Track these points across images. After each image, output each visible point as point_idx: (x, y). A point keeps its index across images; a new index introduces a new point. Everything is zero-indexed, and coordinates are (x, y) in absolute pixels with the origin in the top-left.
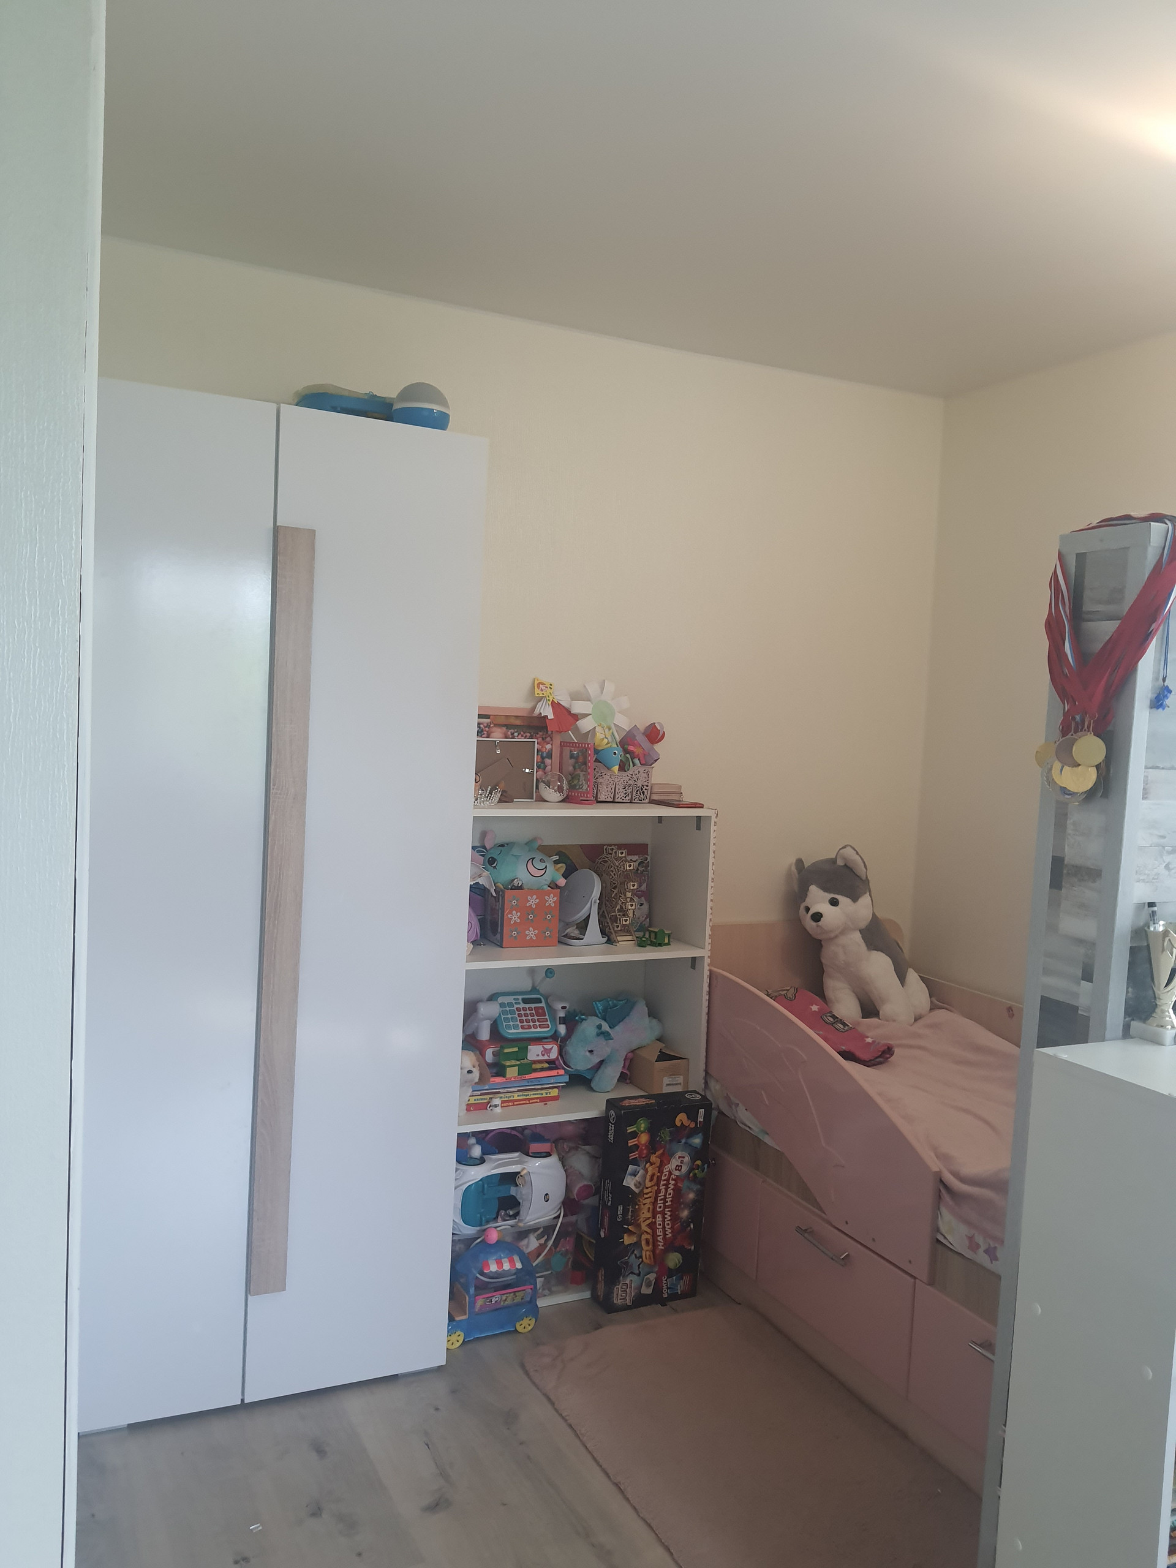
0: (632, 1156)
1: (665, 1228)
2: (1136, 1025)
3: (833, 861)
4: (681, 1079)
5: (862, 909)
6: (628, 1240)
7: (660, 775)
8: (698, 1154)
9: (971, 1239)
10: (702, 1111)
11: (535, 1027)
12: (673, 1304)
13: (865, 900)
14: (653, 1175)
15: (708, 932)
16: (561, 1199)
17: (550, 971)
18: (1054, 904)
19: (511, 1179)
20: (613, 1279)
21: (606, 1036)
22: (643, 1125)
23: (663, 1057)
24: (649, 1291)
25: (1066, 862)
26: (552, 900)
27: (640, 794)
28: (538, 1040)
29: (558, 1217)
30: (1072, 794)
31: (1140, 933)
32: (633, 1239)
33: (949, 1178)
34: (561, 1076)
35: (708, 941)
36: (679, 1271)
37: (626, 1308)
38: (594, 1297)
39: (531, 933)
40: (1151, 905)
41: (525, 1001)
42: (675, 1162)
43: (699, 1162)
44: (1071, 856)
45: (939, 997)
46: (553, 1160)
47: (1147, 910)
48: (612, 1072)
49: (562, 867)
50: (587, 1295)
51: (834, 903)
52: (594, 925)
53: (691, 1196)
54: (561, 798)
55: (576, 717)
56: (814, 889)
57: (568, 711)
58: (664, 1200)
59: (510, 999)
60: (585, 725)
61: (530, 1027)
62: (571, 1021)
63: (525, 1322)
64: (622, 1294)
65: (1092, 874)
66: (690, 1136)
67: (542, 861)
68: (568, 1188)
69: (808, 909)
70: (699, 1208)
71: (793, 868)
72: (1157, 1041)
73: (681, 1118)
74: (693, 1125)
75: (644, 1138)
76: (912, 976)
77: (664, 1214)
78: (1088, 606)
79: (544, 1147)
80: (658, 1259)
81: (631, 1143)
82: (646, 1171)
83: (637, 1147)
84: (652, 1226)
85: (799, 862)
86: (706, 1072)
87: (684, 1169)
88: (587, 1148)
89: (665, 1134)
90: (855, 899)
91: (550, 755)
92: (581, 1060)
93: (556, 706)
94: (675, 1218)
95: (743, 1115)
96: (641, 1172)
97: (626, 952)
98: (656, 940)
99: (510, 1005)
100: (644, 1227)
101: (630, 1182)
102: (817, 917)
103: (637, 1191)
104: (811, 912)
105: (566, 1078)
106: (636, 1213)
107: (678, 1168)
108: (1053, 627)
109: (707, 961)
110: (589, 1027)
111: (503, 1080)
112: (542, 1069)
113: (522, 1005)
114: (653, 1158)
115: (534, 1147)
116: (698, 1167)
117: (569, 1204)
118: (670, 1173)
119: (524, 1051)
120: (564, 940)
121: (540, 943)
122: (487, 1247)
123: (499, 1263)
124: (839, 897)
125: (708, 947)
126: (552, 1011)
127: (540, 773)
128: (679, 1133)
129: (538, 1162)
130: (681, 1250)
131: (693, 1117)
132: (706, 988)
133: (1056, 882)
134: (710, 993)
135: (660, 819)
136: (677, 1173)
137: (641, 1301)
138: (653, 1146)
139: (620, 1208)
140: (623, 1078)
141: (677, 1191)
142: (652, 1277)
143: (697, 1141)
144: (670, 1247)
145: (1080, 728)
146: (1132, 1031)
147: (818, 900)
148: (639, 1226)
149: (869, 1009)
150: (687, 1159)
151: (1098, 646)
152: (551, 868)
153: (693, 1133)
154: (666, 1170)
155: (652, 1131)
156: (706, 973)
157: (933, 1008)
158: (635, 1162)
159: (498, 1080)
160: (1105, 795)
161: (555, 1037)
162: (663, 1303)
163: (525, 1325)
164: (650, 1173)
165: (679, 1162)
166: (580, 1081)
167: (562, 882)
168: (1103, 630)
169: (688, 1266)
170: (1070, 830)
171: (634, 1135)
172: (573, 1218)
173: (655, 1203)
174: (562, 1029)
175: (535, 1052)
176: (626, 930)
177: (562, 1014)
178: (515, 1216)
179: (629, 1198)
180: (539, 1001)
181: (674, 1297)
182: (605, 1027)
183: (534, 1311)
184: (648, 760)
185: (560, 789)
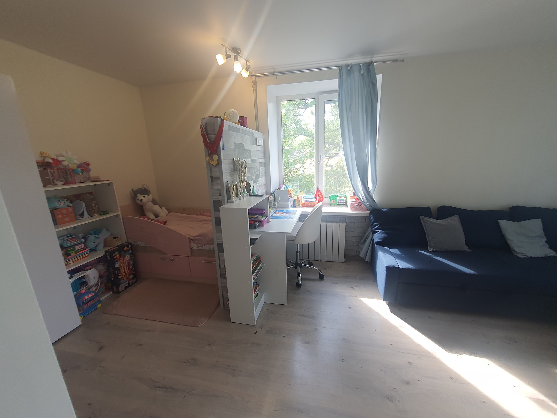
0: (116, 260)
1: (127, 271)
2: (229, 201)
3: (141, 188)
4: (120, 241)
5: (150, 197)
6: (119, 277)
7: (93, 174)
8: (132, 254)
9: (198, 246)
10: (130, 246)
11: (74, 242)
12: (133, 285)
13: (150, 195)
14: (122, 262)
15: (119, 208)
16: (98, 276)
17: (74, 228)
18: (212, 185)
19: (83, 277)
20: (118, 286)
21: (98, 238)
22: (117, 253)
23: (114, 238)
24: (127, 285)
25: (213, 177)
26: (70, 210)
27: (88, 180)
28: (77, 245)
29: (99, 280)
30: (213, 165)
31: (227, 186)
32: (121, 277)
33: (191, 238)
34: (88, 250)
35: (120, 210)
36: (133, 278)
37: (123, 291)
38: (114, 292)
39: (67, 219)
40: (227, 182)
41: (68, 237)
42: (126, 258)
43: (132, 256)
44: (214, 176)
45: (169, 211)
46: (93, 269)
47: (227, 183)
48: (101, 246)
49: (69, 201)
50: (111, 293)
51: (144, 197)
52: (86, 213)
53: (132, 263)
54: (63, 183)
55: (60, 162)
56: (139, 195)
57: (57, 160)
58: (126, 266)
59: (63, 238)
60: (65, 163)
61: (73, 242)
62: (85, 238)
63: (99, 305)
64: (121, 289)
65: (218, 178)
66: (128, 251)
67: (63, 201)
68: (99, 273)
69: (138, 199)
70: (134, 265)
71: (132, 192)
72: (233, 202)
73: (126, 248)
74: (128, 249)
75: (118, 255)
76: (163, 208)
77: (126, 269)
78: (209, 132)
79: (90, 267)
80: (128, 278)
81: (115, 257)
82: (120, 262)
83: (116, 258)
84: (125, 272)
85: (133, 190)
86: (127, 238)
87: (129, 258)
88: (101, 263)
89: (123, 253)
90: (148, 195)
91: (54, 172)
92: (92, 245)
93: (52, 159)
94: (129, 269)
95: (139, 243)
96: (119, 263)
97: (97, 218)
98: (105, 213)
99: (64, 239)
100: (123, 273)
101: (117, 266)
102: (141, 200)
103: (119, 267)
104: (140, 199)
105: (90, 251)
106: (120, 271)
107: (127, 258)
108: (203, 135)
109: (121, 215)
110: (92, 237)
111: (71, 257)
112: (81, 251)
113: (67, 238)
114: (121, 259)
115: (87, 268)
116: (132, 257)
117: (100, 277)
118: (126, 260)
119: (74, 248)
120: (77, 219)
121: (70, 221)
122: (82, 295)
123: (88, 296)
124: (145, 196)
125: (120, 211)
126: (79, 237)
127: (52, 178)
128: (126, 252)
129: (89, 271)
130: (133, 274)
131: (128, 247)
132: (122, 220)
133: (212, 181)
134: (123, 221)
135: (95, 185)
136: (128, 260)
137: (126, 288)
138: (120, 256)
139: (116, 272)
140: (104, 246)
141: (129, 263)
142: (127, 282)
143: (130, 252)
144: (130, 275)
145: (213, 154)
146: (228, 202)
147: (140, 197)
148: (121, 274)
149: (157, 216)
150: (129, 256)
151: (213, 140)
152: (66, 202)
153: (129, 250)
154: (125, 260)
155: (120, 254)
156: (121, 217)
157: (169, 213)
158: (117, 261)
159: (69, 257)
160: (218, 165)
161: (81, 243)
162: (131, 286)
163: (99, 306)
164: (121, 262)
165: (127, 257)
166: (93, 250)
167: (71, 205)
168: (213, 137)
169: (135, 276)
170: (213, 171)
171: (115, 256)
172: (102, 280)
173: (124, 268)
174: (83, 240)
175: (77, 248)
176: (95, 213)
177: (82, 237)
178: (86, 285)
179: (118, 269)
180: (72, 236)
181: (133, 284)
182: (97, 236)
183: (100, 302)
184: (88, 171)
185: (62, 181)
